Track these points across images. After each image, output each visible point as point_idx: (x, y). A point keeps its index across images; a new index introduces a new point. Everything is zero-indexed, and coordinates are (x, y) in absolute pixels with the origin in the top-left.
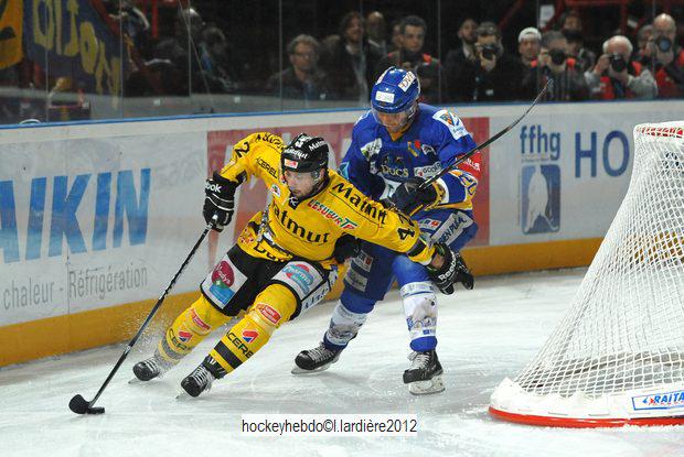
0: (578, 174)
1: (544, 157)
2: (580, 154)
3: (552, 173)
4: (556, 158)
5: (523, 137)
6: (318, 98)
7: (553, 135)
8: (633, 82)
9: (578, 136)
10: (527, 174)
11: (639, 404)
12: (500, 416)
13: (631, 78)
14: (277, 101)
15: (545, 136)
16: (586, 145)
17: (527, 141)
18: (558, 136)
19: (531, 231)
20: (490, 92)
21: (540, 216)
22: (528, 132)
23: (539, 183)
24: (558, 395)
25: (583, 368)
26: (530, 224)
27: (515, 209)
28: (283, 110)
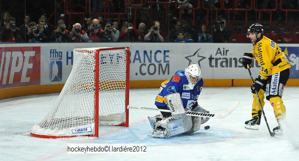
0: (67, 64)
1: (57, 59)
2: (68, 58)
3: (60, 64)
4: (61, 59)
5: (51, 52)
7: (60, 52)
9: (67, 52)
10: (52, 64)
11: (74, 131)
12: (33, 135)
15: (57, 52)
16: (70, 55)
17: (52, 54)
18: (61, 53)
19: (53, 81)
20: (41, 39)
21: (56, 77)
22: (52, 51)
23: (55, 67)
24: (50, 129)
25: (58, 121)
26: (53, 79)
27: (48, 74)
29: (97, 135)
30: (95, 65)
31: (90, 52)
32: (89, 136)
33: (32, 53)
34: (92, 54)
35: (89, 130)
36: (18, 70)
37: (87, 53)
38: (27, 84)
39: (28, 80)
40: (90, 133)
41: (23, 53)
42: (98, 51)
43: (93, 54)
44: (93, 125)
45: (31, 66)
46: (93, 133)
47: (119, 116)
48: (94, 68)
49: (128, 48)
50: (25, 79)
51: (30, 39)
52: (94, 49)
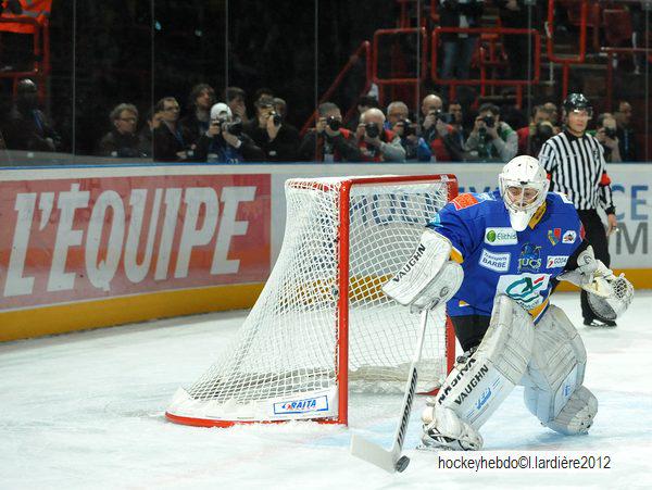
6: (110, 155)
8: (384, 147)
11: (279, 409)
12: (171, 419)
13: (383, 143)
14: (71, 157)
20: (273, 153)
24: (217, 402)
25: (251, 381)
28: (74, 164)
29: (343, 418)
30: (337, 223)
31: (326, 189)
32: (321, 421)
33: (248, 193)
34: (329, 194)
35: (321, 404)
36: (202, 238)
37: (317, 191)
38: (229, 279)
39: (233, 266)
40: (323, 415)
41: (219, 193)
42: (348, 185)
43: (333, 195)
44: (333, 391)
45: (242, 228)
46: (333, 412)
47: (429, 367)
48: (334, 234)
49: (450, 177)
50: (223, 265)
51: (213, 152)
52: (335, 181)
